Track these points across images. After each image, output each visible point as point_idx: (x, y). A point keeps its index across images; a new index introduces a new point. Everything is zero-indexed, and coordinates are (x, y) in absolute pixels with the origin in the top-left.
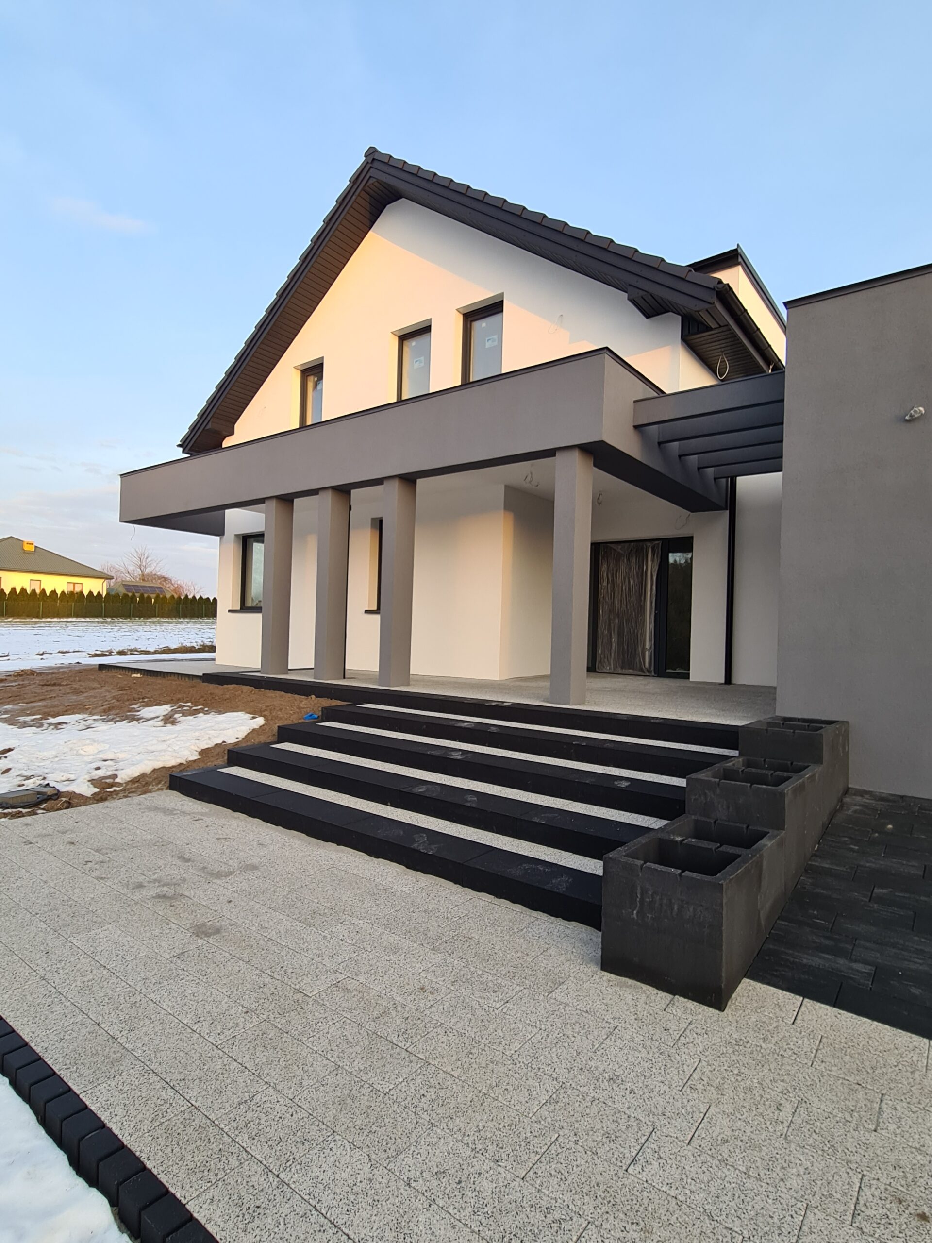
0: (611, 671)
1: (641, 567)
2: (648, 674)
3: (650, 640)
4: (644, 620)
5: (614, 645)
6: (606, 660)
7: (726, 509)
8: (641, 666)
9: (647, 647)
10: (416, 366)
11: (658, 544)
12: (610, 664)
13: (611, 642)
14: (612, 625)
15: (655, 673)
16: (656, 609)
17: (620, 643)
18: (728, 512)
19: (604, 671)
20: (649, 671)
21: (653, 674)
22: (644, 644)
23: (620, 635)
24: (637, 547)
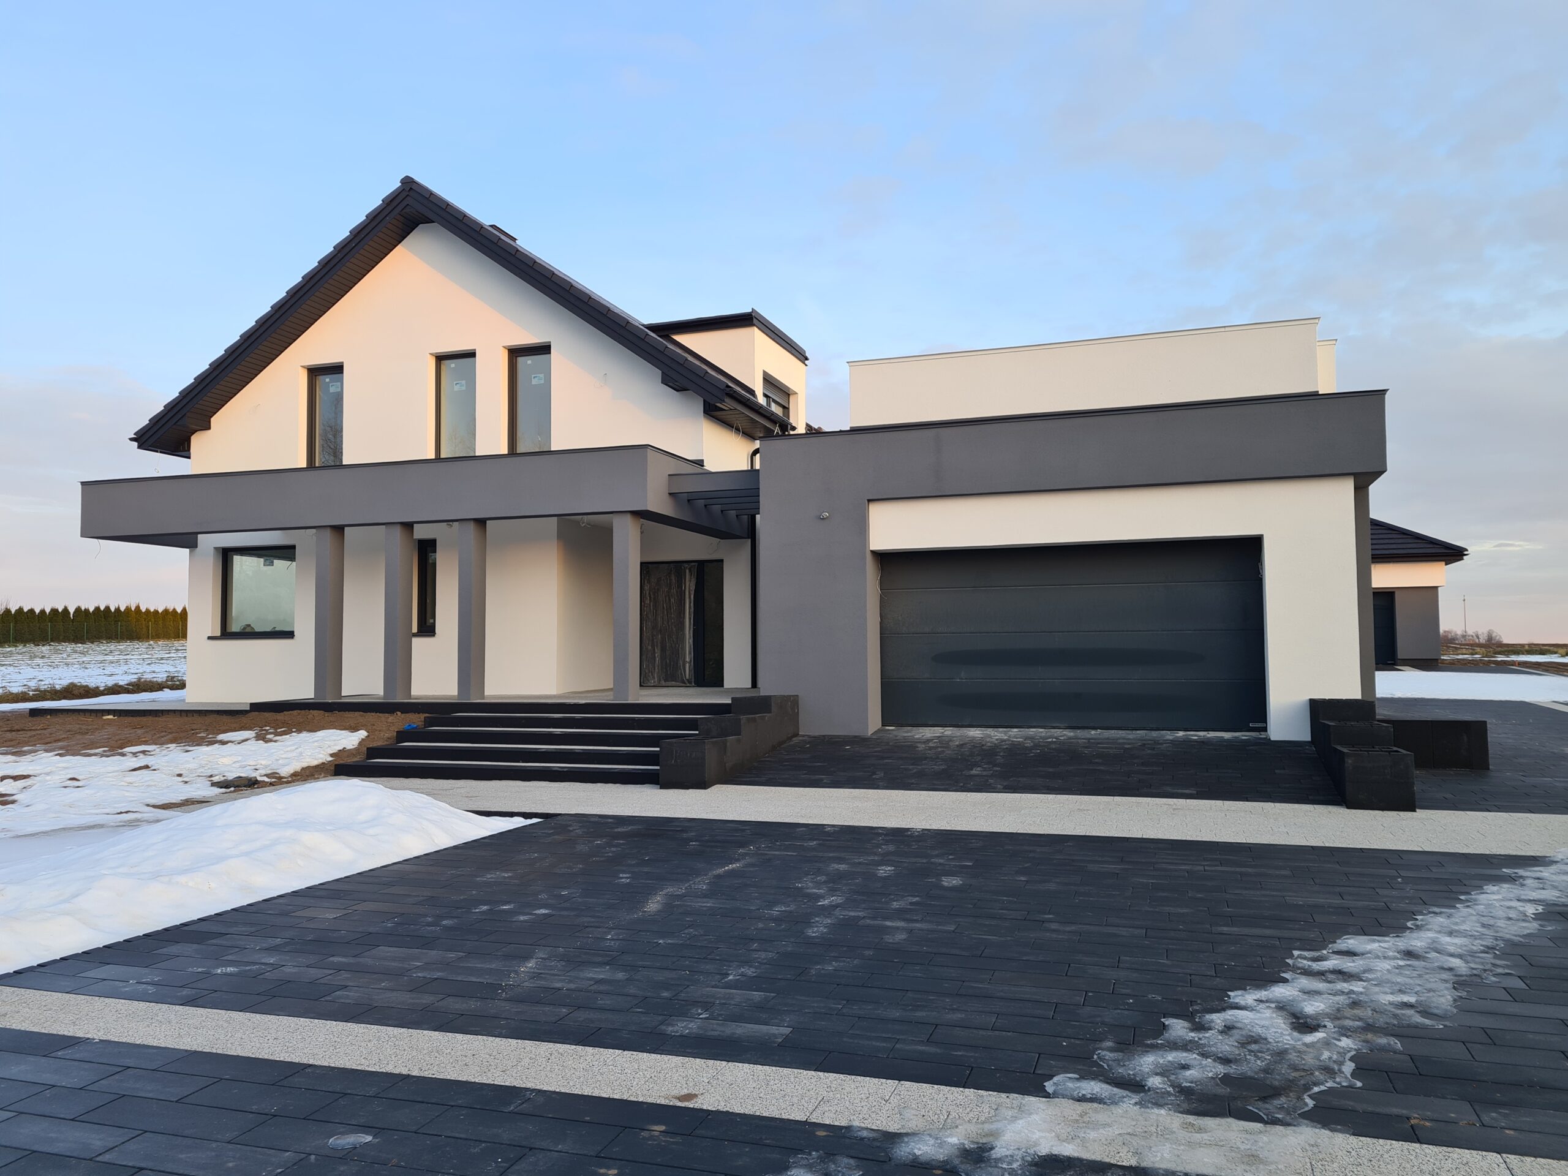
0: (655, 684)
1: (680, 586)
2: (688, 685)
3: (690, 653)
4: (684, 635)
5: (657, 659)
6: (650, 674)
7: (749, 538)
8: (682, 678)
9: (688, 659)
10: (456, 388)
11: (695, 565)
12: (654, 678)
13: (655, 657)
14: (655, 640)
15: (695, 684)
16: (694, 626)
17: (663, 658)
18: (750, 540)
19: (649, 684)
20: (690, 682)
21: (693, 684)
22: (685, 658)
23: (663, 650)
24: (678, 567)
